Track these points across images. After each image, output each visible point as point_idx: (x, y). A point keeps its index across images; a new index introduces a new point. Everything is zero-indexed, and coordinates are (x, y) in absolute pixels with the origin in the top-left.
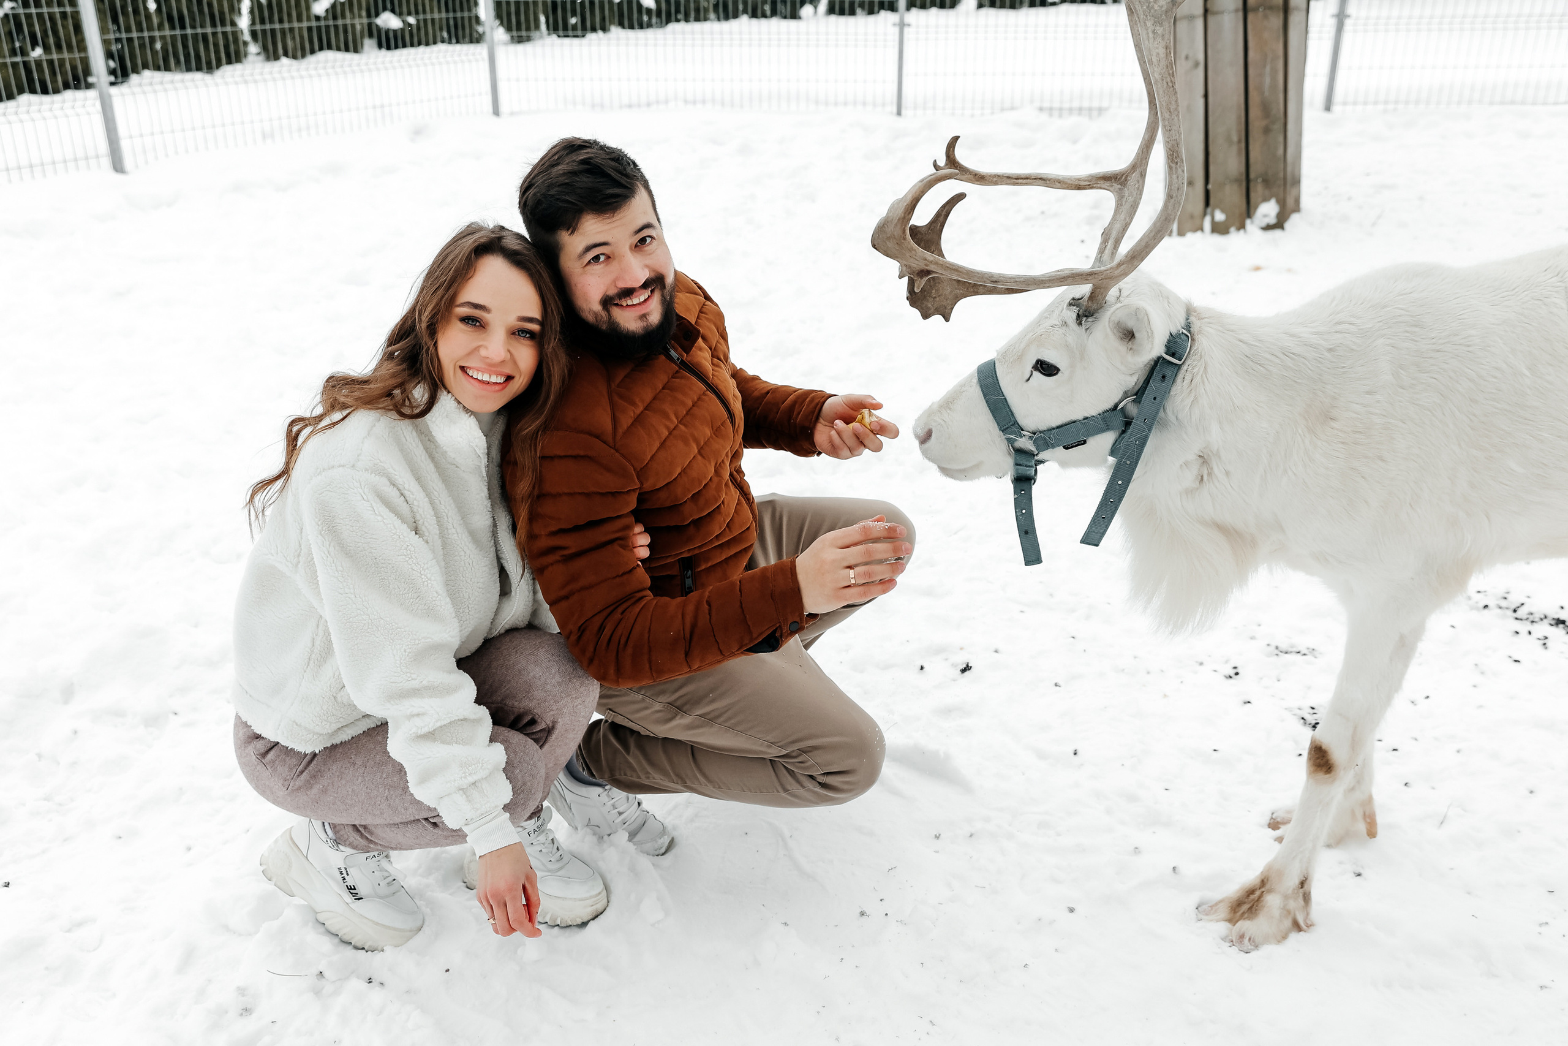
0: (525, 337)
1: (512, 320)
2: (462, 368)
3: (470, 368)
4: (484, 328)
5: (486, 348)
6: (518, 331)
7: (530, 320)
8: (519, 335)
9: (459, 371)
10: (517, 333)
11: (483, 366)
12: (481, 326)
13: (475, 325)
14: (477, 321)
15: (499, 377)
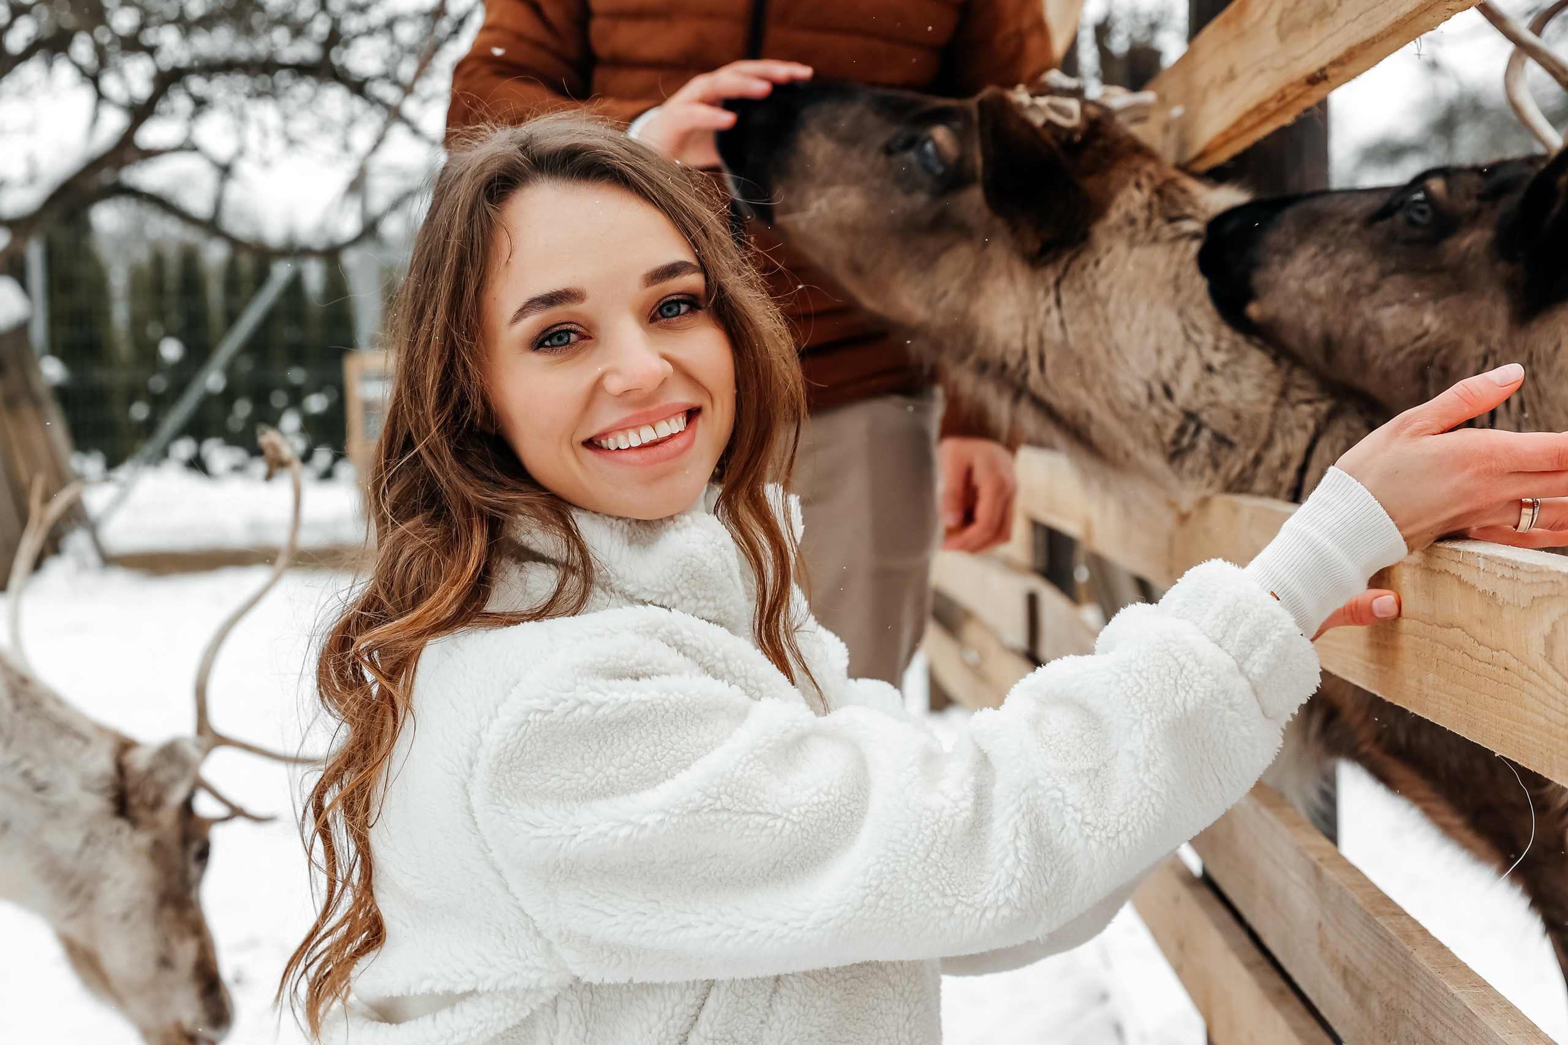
0: (678, 314)
1: (637, 292)
2: (592, 444)
3: (605, 434)
4: (590, 338)
5: (615, 372)
6: (660, 310)
7: (672, 271)
8: (664, 317)
9: (588, 455)
10: (659, 315)
11: (628, 413)
12: (584, 337)
13: (568, 342)
14: (568, 332)
15: (673, 421)
